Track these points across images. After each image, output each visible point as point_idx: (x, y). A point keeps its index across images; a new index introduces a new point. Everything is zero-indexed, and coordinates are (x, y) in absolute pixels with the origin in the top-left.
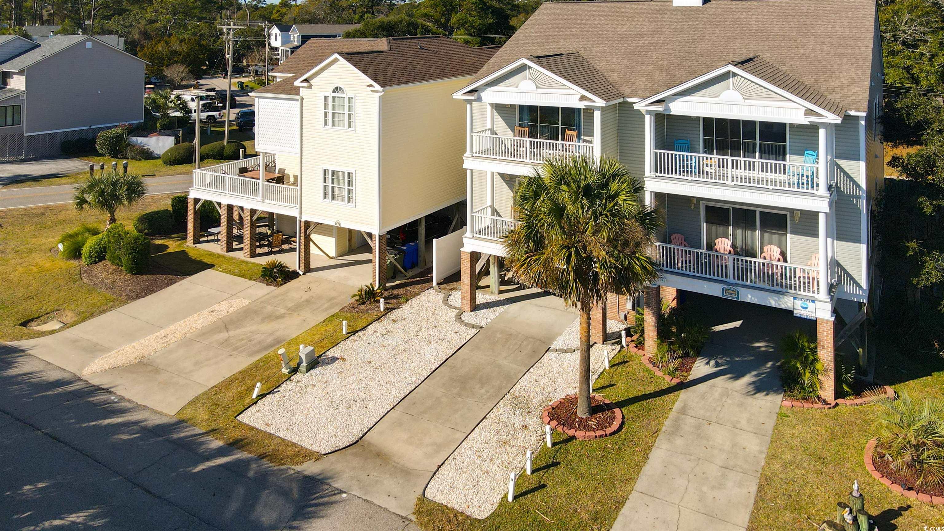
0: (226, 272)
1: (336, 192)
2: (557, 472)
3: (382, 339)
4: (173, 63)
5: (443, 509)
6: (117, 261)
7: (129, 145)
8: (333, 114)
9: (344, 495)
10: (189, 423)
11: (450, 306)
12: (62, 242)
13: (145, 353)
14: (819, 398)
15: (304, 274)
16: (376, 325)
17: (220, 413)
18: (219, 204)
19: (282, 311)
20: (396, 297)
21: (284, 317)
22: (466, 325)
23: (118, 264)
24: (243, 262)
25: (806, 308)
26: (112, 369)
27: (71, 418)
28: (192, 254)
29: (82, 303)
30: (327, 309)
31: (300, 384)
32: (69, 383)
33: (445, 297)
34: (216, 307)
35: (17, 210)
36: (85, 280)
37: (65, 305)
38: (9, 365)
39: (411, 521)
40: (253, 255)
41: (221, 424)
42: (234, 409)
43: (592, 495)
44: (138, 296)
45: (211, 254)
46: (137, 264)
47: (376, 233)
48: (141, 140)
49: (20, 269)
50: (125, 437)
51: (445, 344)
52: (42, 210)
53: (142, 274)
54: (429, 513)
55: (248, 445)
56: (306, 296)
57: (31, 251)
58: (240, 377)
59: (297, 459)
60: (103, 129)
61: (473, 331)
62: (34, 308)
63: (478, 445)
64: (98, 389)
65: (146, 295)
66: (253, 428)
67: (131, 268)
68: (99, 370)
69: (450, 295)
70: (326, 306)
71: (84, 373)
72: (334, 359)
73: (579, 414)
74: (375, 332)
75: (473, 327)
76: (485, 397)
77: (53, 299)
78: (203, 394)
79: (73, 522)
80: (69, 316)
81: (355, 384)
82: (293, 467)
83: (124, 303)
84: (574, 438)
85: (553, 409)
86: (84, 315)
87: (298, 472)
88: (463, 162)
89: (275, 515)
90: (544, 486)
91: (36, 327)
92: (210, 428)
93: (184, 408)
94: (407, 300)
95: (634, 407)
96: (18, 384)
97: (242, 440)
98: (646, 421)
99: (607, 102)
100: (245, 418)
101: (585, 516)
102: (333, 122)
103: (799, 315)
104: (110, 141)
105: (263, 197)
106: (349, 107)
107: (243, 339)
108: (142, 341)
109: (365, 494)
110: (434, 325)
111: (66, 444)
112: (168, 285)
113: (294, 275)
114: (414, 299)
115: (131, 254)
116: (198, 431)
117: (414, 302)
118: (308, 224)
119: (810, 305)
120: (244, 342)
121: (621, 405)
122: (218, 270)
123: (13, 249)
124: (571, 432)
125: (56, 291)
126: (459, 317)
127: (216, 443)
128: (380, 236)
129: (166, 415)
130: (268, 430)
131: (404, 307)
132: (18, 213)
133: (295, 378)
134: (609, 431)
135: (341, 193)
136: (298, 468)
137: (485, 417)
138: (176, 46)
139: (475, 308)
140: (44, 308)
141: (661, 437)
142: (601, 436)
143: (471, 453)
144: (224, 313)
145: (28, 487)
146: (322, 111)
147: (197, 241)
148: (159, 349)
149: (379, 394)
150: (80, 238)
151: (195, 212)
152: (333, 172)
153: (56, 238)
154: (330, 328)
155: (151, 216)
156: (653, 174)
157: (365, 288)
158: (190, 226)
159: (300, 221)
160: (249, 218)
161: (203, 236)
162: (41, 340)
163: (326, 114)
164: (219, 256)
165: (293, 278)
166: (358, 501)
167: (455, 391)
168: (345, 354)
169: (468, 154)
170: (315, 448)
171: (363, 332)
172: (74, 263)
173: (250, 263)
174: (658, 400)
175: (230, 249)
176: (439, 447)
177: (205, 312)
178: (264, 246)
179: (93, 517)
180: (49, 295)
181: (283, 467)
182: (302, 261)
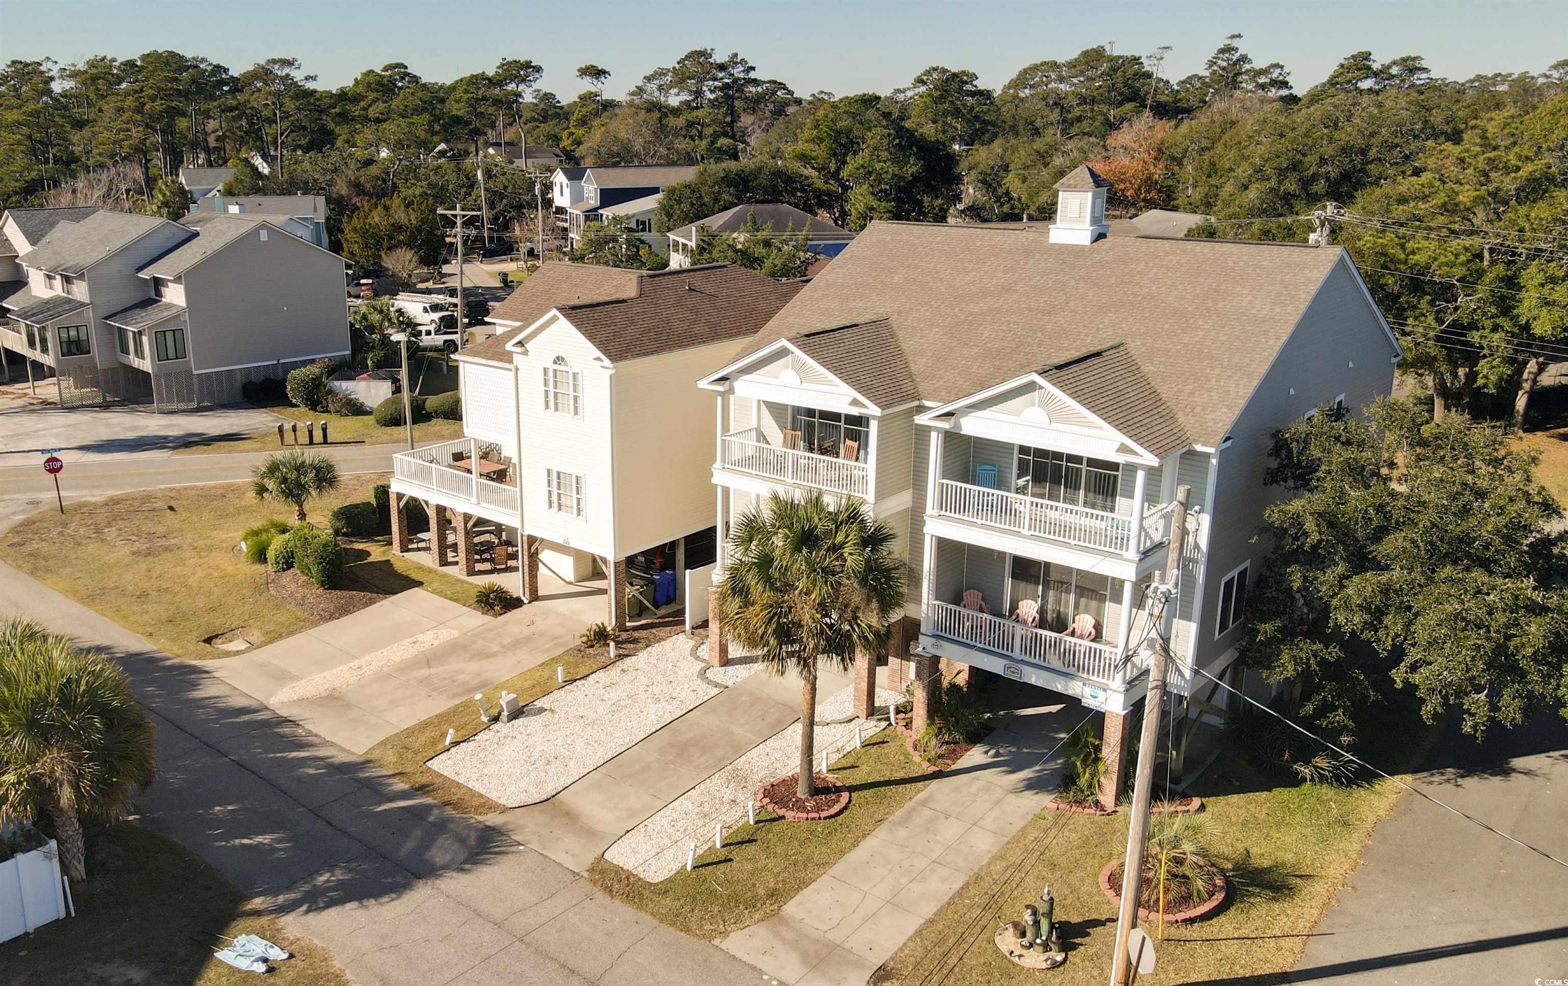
0: (436, 594)
1: (563, 501)
2: (751, 848)
3: (603, 691)
4: (396, 247)
5: (618, 870)
6: (306, 571)
7: (330, 392)
8: (556, 394)
9: (521, 848)
10: (377, 764)
11: (698, 658)
12: (245, 539)
13: (336, 684)
14: (1097, 803)
15: (530, 602)
16: (600, 674)
17: (410, 757)
18: (426, 503)
19: (495, 648)
20: (635, 641)
21: (496, 656)
22: (709, 682)
23: (307, 575)
24: (459, 580)
25: (1096, 697)
26: (301, 700)
27: (257, 748)
28: (399, 566)
29: (269, 621)
30: (548, 650)
31: (499, 734)
32: (256, 711)
33: (694, 646)
34: (420, 637)
35: (192, 488)
36: (273, 592)
37: (251, 621)
38: (194, 685)
39: (582, 877)
40: (471, 572)
41: (409, 769)
42: (424, 754)
43: (779, 874)
44: (332, 617)
45: (421, 568)
46: (328, 577)
47: (611, 558)
48: (344, 386)
49: (200, 572)
50: (312, 771)
51: (676, 703)
52: (222, 491)
53: (336, 589)
54: (602, 872)
55: (433, 791)
56: (527, 632)
57: (210, 549)
58: (436, 721)
59: (481, 810)
60: (295, 366)
61: (716, 691)
62: (218, 623)
63: (675, 815)
64: (286, 721)
65: (341, 615)
66: (441, 775)
67: (322, 582)
68: (286, 700)
69: (703, 643)
70: (547, 646)
71: (272, 702)
72: (542, 710)
73: (799, 795)
74: (597, 682)
75: (716, 685)
76: (702, 766)
77: (237, 612)
78: (395, 735)
79: (260, 843)
80: (256, 636)
81: (560, 740)
82: (476, 817)
83: (316, 624)
84: (783, 817)
85: (773, 786)
86: (272, 635)
87: (480, 822)
88: (712, 474)
89: (448, 857)
90: (731, 860)
91: (221, 645)
92: (397, 771)
93: (373, 748)
94: (647, 646)
95: (868, 793)
96: (204, 707)
97: (428, 786)
98: (875, 809)
99: (883, 410)
100: (435, 765)
101: (761, 892)
102: (556, 404)
103: (1086, 705)
104: (304, 386)
105: (478, 498)
106: (574, 385)
107: (445, 679)
108: (334, 671)
109: (544, 849)
110: (671, 679)
111: (253, 773)
112: (366, 605)
113: (516, 603)
114: (656, 645)
115: (321, 563)
116: (385, 772)
117: (655, 649)
118: (532, 540)
119: (1101, 695)
120: (446, 682)
121: (851, 789)
122: (427, 590)
123: (191, 544)
124: (781, 812)
125: (240, 604)
126: (703, 673)
127: (400, 785)
128: (615, 563)
129: (353, 754)
130: (456, 778)
131: (640, 654)
132: (193, 492)
133: (495, 727)
134: (824, 814)
135: (569, 503)
136: (480, 818)
137: (694, 788)
138: (400, 215)
139: (726, 662)
140: (229, 623)
141: (884, 826)
142: (813, 819)
143: (665, 822)
144: (427, 645)
145: (218, 808)
146: (542, 388)
147: (404, 549)
148: (351, 682)
149: (584, 753)
150: (264, 537)
151: (400, 512)
152: (559, 474)
153: (240, 533)
154: (547, 673)
155: (349, 510)
156: (936, 512)
157: (595, 627)
158: (395, 528)
159: (522, 535)
160: (462, 525)
161: (412, 542)
162: (226, 661)
163: (547, 392)
164: (430, 571)
165: (515, 607)
166: (533, 854)
167: (671, 757)
168: (555, 706)
169: (718, 464)
170: (502, 801)
171: (583, 681)
172: (259, 568)
173: (467, 582)
174: (901, 788)
175: (444, 562)
176: (633, 813)
177: (406, 642)
178: (486, 560)
179: (279, 841)
180: (234, 608)
181: (465, 816)
182: (527, 585)
